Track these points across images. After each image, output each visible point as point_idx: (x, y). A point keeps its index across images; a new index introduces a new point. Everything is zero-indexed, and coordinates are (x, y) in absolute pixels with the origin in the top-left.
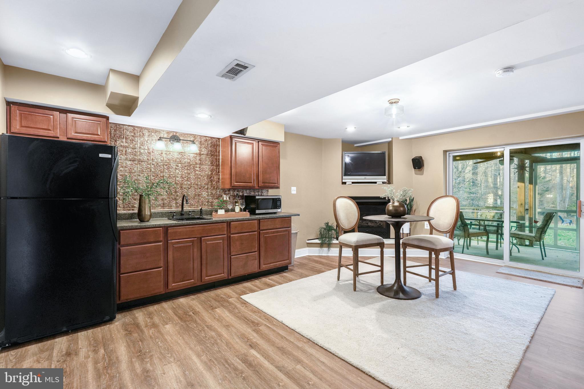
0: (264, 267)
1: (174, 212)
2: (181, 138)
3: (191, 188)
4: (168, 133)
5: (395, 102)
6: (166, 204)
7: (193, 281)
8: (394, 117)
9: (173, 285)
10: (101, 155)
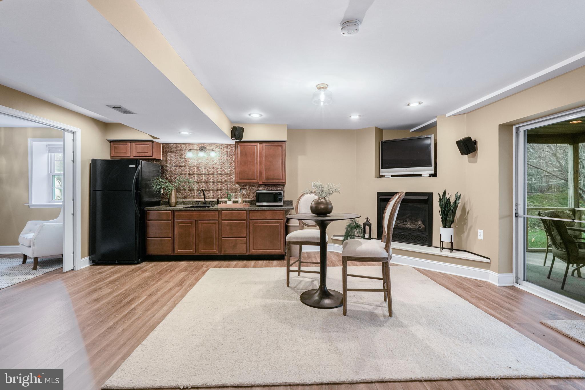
0: (253, 252)
1: (199, 202)
2: (207, 148)
3: (214, 184)
4: (198, 145)
5: (323, 88)
6: (197, 195)
7: (192, 251)
8: (322, 104)
9: (178, 251)
10: (131, 166)
